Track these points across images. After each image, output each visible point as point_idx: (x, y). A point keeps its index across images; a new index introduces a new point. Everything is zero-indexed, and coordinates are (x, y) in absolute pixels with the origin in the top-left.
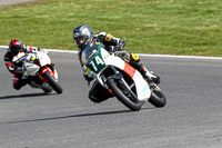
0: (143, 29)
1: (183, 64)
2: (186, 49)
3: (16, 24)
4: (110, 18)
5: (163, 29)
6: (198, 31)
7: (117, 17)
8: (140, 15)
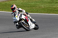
0: (39, 7)
1: (50, 16)
2: (51, 12)
3: (6, 6)
4: (31, 4)
5: (45, 7)
6: (54, 8)
7: (32, 4)
8: (39, 4)
